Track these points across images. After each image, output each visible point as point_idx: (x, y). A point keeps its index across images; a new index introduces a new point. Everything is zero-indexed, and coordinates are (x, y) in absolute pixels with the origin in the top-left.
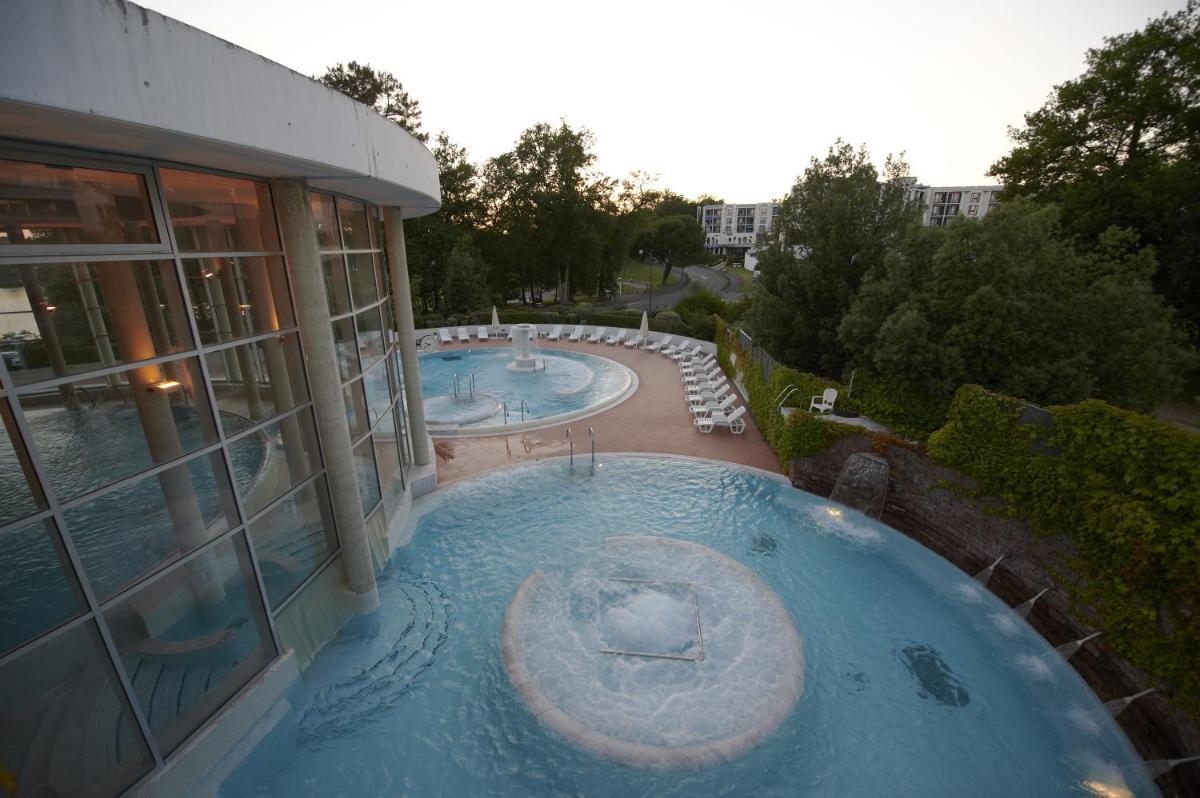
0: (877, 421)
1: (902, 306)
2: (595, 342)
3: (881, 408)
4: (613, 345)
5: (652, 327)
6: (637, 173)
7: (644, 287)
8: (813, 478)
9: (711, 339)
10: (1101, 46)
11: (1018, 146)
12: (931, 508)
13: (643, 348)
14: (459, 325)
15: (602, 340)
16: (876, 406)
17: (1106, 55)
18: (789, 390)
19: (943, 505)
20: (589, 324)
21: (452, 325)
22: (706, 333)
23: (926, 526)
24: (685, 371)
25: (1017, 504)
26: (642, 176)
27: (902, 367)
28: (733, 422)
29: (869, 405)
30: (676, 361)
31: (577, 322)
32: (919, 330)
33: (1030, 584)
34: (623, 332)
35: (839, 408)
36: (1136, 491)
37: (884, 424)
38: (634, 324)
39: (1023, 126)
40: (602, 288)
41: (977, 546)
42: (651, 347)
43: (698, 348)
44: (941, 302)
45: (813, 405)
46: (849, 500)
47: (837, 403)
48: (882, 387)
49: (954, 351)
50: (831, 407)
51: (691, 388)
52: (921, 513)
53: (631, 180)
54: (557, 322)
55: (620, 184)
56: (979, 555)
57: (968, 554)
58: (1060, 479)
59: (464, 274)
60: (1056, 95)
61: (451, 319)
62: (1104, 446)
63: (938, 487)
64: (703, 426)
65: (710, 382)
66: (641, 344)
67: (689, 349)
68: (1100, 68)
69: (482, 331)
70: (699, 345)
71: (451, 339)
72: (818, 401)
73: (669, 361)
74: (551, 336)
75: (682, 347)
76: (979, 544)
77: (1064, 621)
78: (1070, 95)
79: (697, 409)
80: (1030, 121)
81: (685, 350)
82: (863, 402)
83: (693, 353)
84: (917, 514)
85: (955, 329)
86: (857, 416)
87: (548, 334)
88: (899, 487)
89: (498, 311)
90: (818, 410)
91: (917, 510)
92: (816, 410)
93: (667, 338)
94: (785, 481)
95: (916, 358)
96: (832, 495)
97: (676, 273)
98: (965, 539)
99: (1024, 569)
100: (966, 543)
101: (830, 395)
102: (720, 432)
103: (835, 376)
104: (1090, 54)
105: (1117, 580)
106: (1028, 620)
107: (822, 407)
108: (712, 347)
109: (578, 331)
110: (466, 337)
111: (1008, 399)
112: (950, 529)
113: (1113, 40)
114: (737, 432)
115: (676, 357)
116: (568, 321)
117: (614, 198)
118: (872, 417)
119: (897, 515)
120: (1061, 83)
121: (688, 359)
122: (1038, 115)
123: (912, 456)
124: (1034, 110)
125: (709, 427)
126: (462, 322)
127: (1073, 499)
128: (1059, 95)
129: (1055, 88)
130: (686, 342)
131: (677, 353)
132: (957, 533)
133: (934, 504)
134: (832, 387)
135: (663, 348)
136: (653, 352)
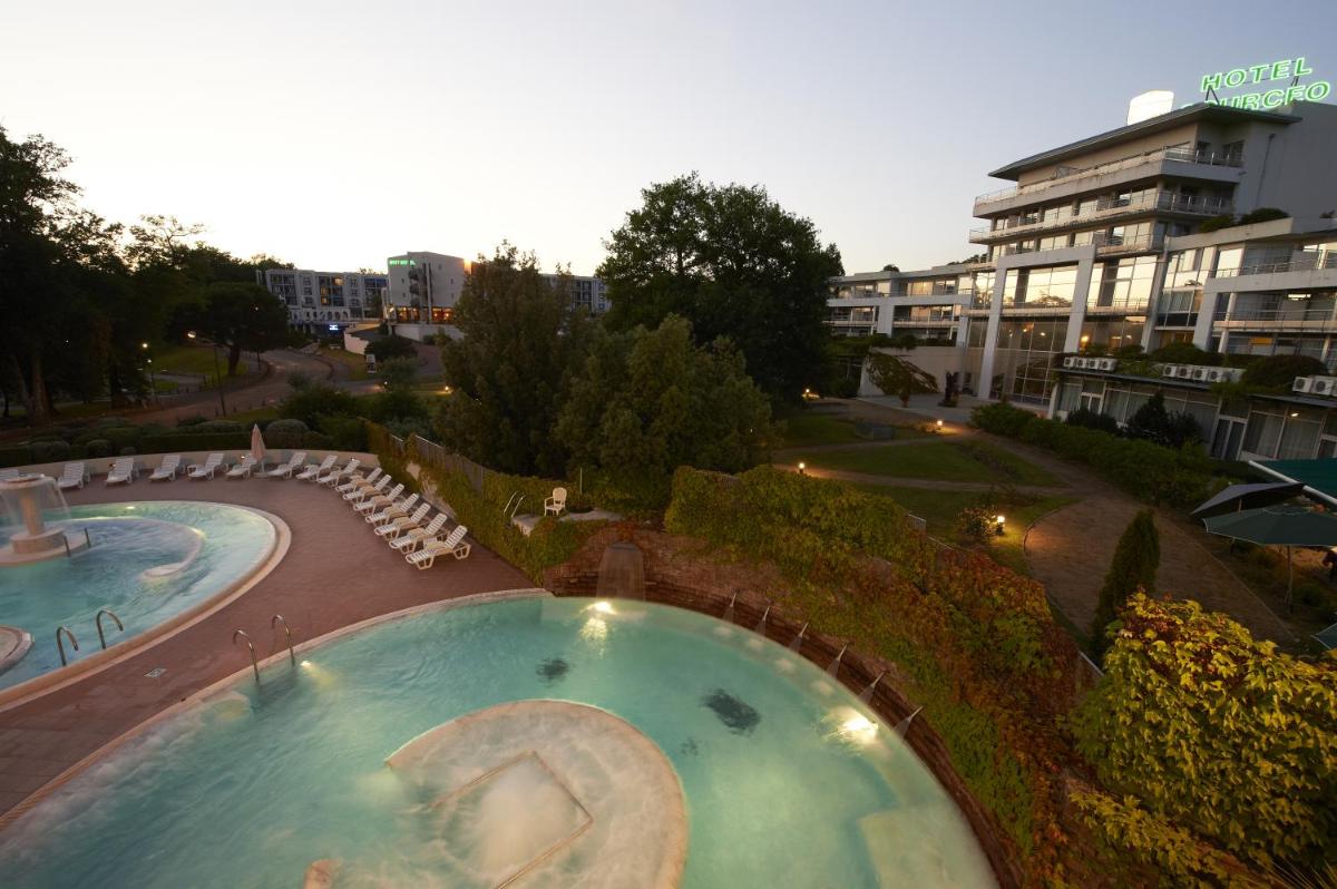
0: (610, 510)
1: (611, 404)
2: (164, 479)
3: (610, 497)
5: (269, 445)
6: (157, 219)
7: (198, 381)
8: (572, 581)
9: (364, 449)
11: (610, 255)
12: (676, 573)
13: (259, 474)
15: (180, 474)
16: (606, 497)
17: (653, 195)
19: (684, 568)
20: (141, 452)
22: (357, 442)
23: (675, 591)
24: (350, 496)
25: (738, 550)
26: (168, 224)
27: (627, 459)
28: (457, 547)
29: (600, 497)
30: (328, 486)
31: (115, 451)
33: (758, 607)
34: (216, 458)
35: (572, 507)
36: (802, 522)
37: (616, 511)
41: (716, 592)
42: (277, 472)
43: (355, 463)
44: (642, 399)
45: (546, 508)
46: (608, 593)
47: (567, 502)
49: (661, 440)
50: (565, 506)
51: (374, 518)
52: (669, 581)
53: (149, 229)
55: (126, 232)
56: (718, 599)
58: (762, 526)
62: (777, 496)
63: (678, 554)
64: (421, 563)
66: (255, 469)
67: (340, 465)
70: (355, 460)
72: (550, 503)
75: (327, 465)
76: (715, 590)
77: (786, 625)
79: (399, 543)
81: (333, 468)
82: (593, 495)
83: (349, 469)
84: (666, 583)
85: (657, 421)
86: (590, 509)
88: (649, 564)
90: (553, 512)
91: (665, 579)
93: (299, 456)
94: (545, 595)
95: (637, 450)
96: (597, 591)
97: (248, 360)
98: (706, 590)
99: (752, 598)
100: (706, 593)
101: (560, 494)
102: (443, 561)
103: (559, 475)
105: (808, 584)
106: (767, 636)
107: (557, 508)
108: (369, 459)
109: (121, 466)
111: (710, 473)
112: (692, 586)
114: (462, 557)
115: (324, 480)
117: (120, 252)
118: (605, 508)
119: (652, 590)
120: (631, 211)
121: (345, 480)
122: (620, 233)
123: (653, 535)
124: (617, 229)
125: (428, 560)
127: (772, 538)
128: (631, 220)
129: (628, 214)
130: (330, 457)
131: (324, 474)
132: (697, 587)
133: (677, 569)
134: (560, 486)
135: (297, 471)
136: (280, 478)
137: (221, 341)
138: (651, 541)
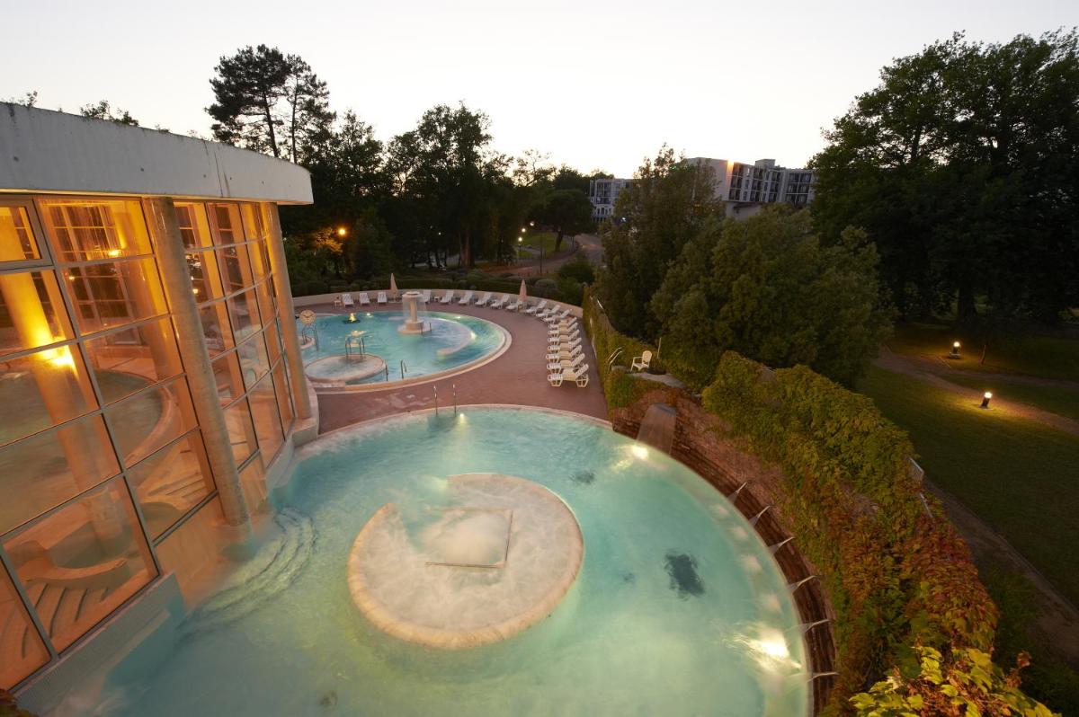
0: (676, 378)
1: (694, 286)
2: (481, 306)
3: (680, 368)
4: (496, 308)
5: (530, 293)
6: (530, 152)
7: (539, 253)
8: (628, 424)
9: (578, 304)
10: (892, 65)
12: (707, 446)
13: (521, 311)
14: (361, 290)
15: (488, 304)
16: (676, 366)
17: (894, 72)
18: (618, 351)
19: (713, 444)
20: (477, 289)
21: (354, 290)
22: (575, 299)
23: (703, 461)
24: (552, 332)
25: (754, 442)
26: (534, 154)
27: (690, 336)
28: (579, 378)
29: (672, 365)
30: (547, 324)
31: (468, 288)
32: (699, 307)
33: (762, 503)
34: (506, 297)
35: (654, 369)
36: (815, 433)
37: (680, 379)
38: (515, 290)
39: (833, 129)
40: (499, 254)
42: (529, 311)
43: (567, 312)
44: (719, 285)
45: (634, 364)
46: (651, 441)
47: (651, 363)
48: (681, 350)
49: (725, 324)
50: (647, 366)
51: (552, 348)
52: (700, 451)
53: (525, 158)
54: (450, 288)
55: (515, 161)
56: (734, 482)
57: (727, 482)
58: (774, 425)
59: (368, 242)
60: (856, 102)
61: (354, 285)
62: (802, 400)
63: (709, 430)
64: (554, 382)
65: (570, 343)
66: (520, 307)
67: (560, 312)
68: (890, 83)
69: (382, 296)
70: (569, 309)
71: (353, 303)
72: (639, 361)
73: (542, 324)
74: (443, 301)
75: (554, 311)
76: (734, 474)
77: (778, 530)
78: (869, 104)
79: (552, 366)
80: (838, 126)
81: (556, 313)
82: (668, 362)
83: (563, 316)
84: (697, 451)
85: (725, 308)
86: (664, 373)
87: (441, 299)
88: (687, 430)
89: (396, 277)
90: (637, 369)
91: (698, 448)
92: (635, 369)
93: (544, 302)
94: (608, 427)
95: (698, 330)
96: (639, 436)
97: (567, 242)
98: (726, 470)
99: (759, 491)
100: (726, 473)
101: (647, 356)
102: (568, 385)
103: (651, 340)
104: (883, 71)
105: (801, 498)
106: (757, 529)
107: (640, 366)
108: (579, 311)
109: (467, 295)
110: (367, 301)
111: (751, 363)
112: (718, 463)
113: (899, 60)
114: (582, 386)
115: (547, 320)
116: (460, 287)
117: (509, 174)
118: (673, 375)
119: (683, 451)
120: (861, 94)
121: (557, 322)
122: (843, 120)
123: (693, 406)
124: (840, 116)
125: (559, 382)
126: (365, 287)
127: (782, 439)
128: (859, 104)
129: (857, 98)
130: (558, 306)
131: (549, 316)
132: (721, 465)
133: (707, 443)
134: (648, 349)
135: (540, 311)
136: (529, 314)
137: (555, 230)
138: (690, 412)
